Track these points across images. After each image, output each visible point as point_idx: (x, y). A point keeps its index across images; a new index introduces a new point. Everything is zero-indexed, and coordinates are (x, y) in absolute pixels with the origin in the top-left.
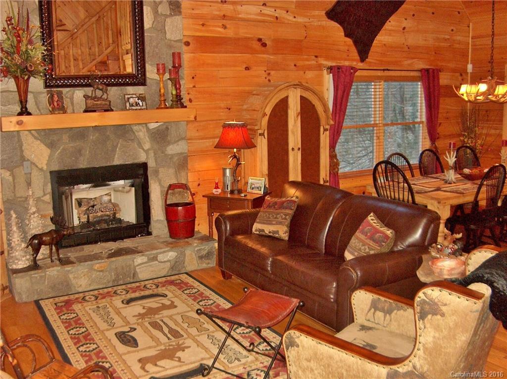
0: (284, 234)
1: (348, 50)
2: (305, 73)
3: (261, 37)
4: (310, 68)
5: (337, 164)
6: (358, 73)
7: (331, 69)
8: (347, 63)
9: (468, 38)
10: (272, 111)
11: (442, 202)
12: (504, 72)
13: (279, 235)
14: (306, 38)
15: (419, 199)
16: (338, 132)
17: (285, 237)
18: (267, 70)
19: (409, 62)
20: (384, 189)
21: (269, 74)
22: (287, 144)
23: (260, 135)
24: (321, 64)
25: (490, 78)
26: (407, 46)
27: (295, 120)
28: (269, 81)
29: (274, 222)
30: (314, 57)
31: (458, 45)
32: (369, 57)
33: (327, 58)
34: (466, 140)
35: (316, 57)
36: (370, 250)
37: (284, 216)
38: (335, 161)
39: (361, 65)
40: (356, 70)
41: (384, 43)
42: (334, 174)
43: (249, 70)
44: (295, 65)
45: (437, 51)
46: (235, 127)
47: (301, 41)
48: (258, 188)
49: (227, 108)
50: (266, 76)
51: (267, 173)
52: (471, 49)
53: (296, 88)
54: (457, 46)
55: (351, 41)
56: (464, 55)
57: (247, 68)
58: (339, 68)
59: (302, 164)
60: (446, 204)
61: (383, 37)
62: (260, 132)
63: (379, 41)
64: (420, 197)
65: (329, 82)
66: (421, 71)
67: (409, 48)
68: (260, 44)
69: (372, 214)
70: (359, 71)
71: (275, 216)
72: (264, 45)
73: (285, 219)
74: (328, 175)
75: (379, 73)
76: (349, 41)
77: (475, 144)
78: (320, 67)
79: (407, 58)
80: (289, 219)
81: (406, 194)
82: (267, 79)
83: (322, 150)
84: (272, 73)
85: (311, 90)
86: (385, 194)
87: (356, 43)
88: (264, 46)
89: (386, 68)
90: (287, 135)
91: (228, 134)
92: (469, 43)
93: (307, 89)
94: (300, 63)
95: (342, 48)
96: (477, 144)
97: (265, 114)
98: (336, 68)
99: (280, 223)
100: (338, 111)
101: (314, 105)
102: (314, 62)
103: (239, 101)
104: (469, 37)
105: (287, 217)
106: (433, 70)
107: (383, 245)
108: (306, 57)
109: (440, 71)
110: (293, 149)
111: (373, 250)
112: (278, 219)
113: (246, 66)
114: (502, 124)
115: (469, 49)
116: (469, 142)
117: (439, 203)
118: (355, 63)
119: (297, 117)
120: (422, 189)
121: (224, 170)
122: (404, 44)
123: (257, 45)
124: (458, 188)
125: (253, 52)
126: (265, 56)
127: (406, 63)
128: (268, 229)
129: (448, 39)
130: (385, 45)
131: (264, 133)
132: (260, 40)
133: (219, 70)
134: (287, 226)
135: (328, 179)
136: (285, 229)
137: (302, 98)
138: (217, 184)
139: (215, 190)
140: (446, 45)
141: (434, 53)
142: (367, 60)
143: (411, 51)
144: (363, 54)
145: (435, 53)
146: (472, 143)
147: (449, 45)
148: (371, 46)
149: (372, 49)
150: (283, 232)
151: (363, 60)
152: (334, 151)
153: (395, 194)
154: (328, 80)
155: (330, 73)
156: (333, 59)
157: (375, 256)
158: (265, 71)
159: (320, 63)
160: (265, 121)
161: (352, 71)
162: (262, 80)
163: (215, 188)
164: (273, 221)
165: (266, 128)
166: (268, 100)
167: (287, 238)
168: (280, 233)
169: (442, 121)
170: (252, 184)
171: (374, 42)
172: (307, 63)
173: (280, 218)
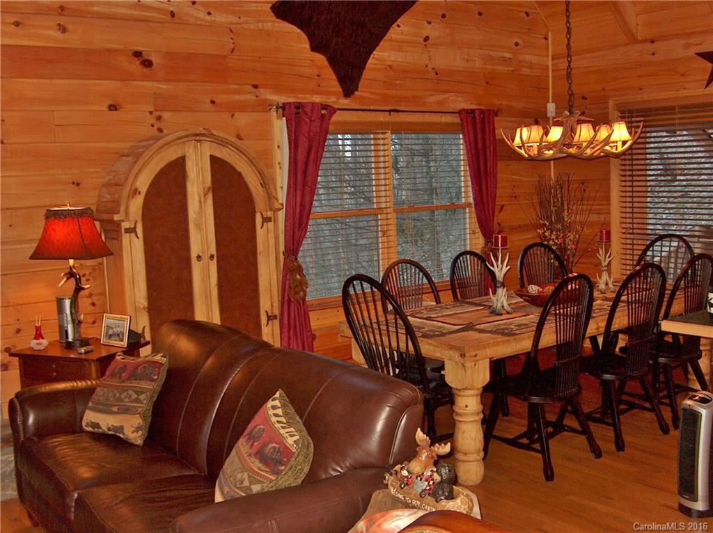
0: (133, 432)
1: (319, 76)
2: (232, 116)
3: (139, 49)
4: (243, 107)
5: (303, 284)
6: (337, 117)
7: (284, 108)
8: (317, 99)
9: (546, 58)
10: (152, 185)
11: (467, 355)
12: (608, 113)
13: (124, 434)
14: (232, 51)
15: (427, 348)
16: (300, 225)
17: (137, 438)
18: (155, 110)
19: (441, 97)
20: (370, 330)
21: (159, 118)
22: (187, 248)
23: (127, 231)
24: (266, 100)
25: (568, 114)
26: (433, 69)
27: (200, 202)
28: (160, 130)
29: (115, 409)
30: (251, 87)
31: (529, 70)
32: (359, 89)
33: (277, 89)
34: (547, 234)
35: (255, 87)
36: (251, 483)
37: (134, 396)
38: (298, 277)
39: (345, 102)
40: (332, 111)
41: (388, 63)
42: (298, 301)
43: (116, 110)
44: (213, 102)
45: (490, 80)
46: (65, 217)
47: (224, 57)
48: (118, 335)
49: (74, 183)
50: (154, 121)
51: (146, 304)
52: (553, 77)
53: (199, 141)
54: (526, 71)
55: (325, 59)
56: (541, 88)
57: (113, 108)
58: (299, 106)
59: (220, 285)
60: (478, 358)
61: (386, 54)
62: (125, 225)
63: (377, 59)
64: (430, 344)
65: (282, 133)
66: (460, 112)
67: (437, 74)
68: (138, 62)
70: (338, 112)
71: (118, 395)
72: (147, 63)
73: (137, 400)
74: (276, 304)
75: (382, 117)
76: (320, 59)
77: (564, 241)
78: (265, 106)
79: (435, 91)
80: (145, 403)
81: (403, 337)
82: (155, 127)
83: (261, 260)
84: (166, 115)
85: (231, 145)
86: (372, 339)
87: (332, 62)
88: (145, 66)
89: (393, 108)
90: (187, 230)
91: (54, 230)
92: (548, 67)
93: (223, 143)
94: (222, 98)
95: (307, 71)
96: (567, 241)
97: (136, 192)
98: (293, 107)
99: (126, 411)
100: (299, 186)
101: (240, 174)
102: (250, 97)
103: (98, 170)
104: (548, 56)
105: (142, 397)
106: (482, 112)
107: (282, 471)
108: (233, 87)
109: (496, 115)
110: (199, 257)
111: (259, 482)
112: (122, 401)
113: (111, 103)
114: (610, 204)
115: (548, 77)
116: (553, 237)
117: (463, 356)
118: (333, 99)
119: (205, 196)
120: (440, 327)
121: (60, 302)
122: (427, 66)
123: (135, 67)
124: (510, 324)
125: (126, 77)
126: (150, 84)
127: (433, 99)
128: (106, 422)
129: (510, 58)
130: (391, 67)
131: (135, 227)
132: (138, 54)
133: (53, 111)
134: (144, 417)
135: (277, 312)
136: (137, 421)
137: (214, 159)
138: (38, 329)
139: (35, 341)
140: (506, 69)
141: (484, 83)
142: (356, 93)
143: (441, 79)
144: (349, 83)
145: (487, 83)
146: (557, 238)
147: (511, 69)
148: (364, 68)
149: (366, 74)
150: (133, 428)
151: (348, 93)
152: (296, 259)
153: (383, 338)
154: (280, 128)
155: (283, 116)
156: (291, 91)
157: (262, 496)
158: (151, 113)
159: (263, 97)
160: (137, 204)
161: (323, 112)
162: (146, 130)
163: (35, 338)
164: (114, 405)
165: (140, 218)
167: (140, 442)
168: (125, 432)
169: (503, 203)
170: (108, 327)
171: (370, 61)
172: (237, 97)
173: (127, 400)
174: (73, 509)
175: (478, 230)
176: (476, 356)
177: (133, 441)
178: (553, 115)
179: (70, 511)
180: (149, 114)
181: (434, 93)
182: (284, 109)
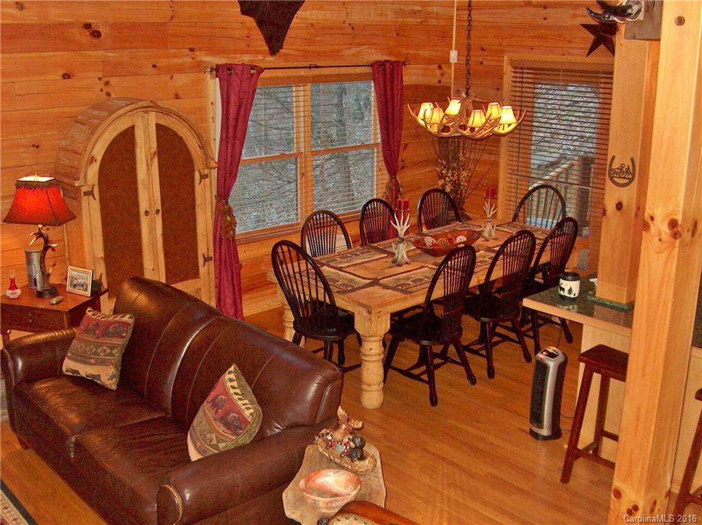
0: (108, 380)
1: (248, 37)
2: (172, 78)
3: (89, 21)
4: (181, 69)
5: (233, 224)
6: (265, 74)
7: (218, 70)
8: (246, 59)
9: (451, 9)
10: (106, 153)
11: (373, 312)
12: (503, 66)
13: (101, 381)
14: (171, 19)
15: (341, 302)
16: (231, 173)
17: (112, 384)
18: (104, 76)
19: (354, 50)
20: (293, 280)
21: (107, 83)
22: (136, 204)
23: (86, 194)
24: (201, 62)
25: (465, 96)
26: (350, 24)
27: (148, 165)
28: (108, 94)
29: (93, 361)
30: (187, 51)
31: (435, 21)
32: (284, 47)
33: (211, 51)
34: (444, 172)
35: (192, 50)
36: (218, 442)
37: (108, 351)
38: (229, 218)
39: (271, 60)
40: (261, 70)
41: (309, 21)
42: (228, 239)
43: (69, 78)
44: (154, 66)
45: (400, 31)
46: (35, 188)
47: (164, 24)
48: (82, 286)
49: (34, 146)
50: (102, 86)
51: (102, 255)
52: (457, 26)
53: (147, 112)
54: (433, 22)
55: (254, 21)
56: (445, 35)
57: (66, 76)
58: (229, 68)
59: (164, 235)
61: (308, 13)
62: (85, 189)
63: (301, 19)
64: (343, 300)
65: (215, 90)
66: (372, 65)
67: (353, 28)
68: (88, 33)
69: (232, 369)
70: (266, 71)
71: (94, 350)
72: (96, 34)
73: (111, 354)
74: (211, 248)
75: (302, 72)
76: (250, 21)
77: (459, 178)
78: (199, 67)
79: (351, 44)
80: (117, 354)
81: (321, 291)
82: (104, 92)
83: (199, 211)
84: (113, 81)
85: (174, 114)
86: (295, 288)
87: (261, 24)
88: (94, 36)
89: (313, 63)
90: (136, 190)
91: (25, 198)
92: (453, 16)
93: (167, 112)
94: (161, 63)
95: (238, 33)
96: (461, 177)
97: (92, 160)
98: (225, 69)
99: (102, 363)
100: (231, 140)
101: (182, 138)
102: (187, 60)
103: (55, 133)
104: (453, 7)
105: (115, 351)
106: (392, 63)
107: (241, 434)
108: (173, 51)
109: (404, 64)
110: (147, 212)
111: (224, 441)
112: (99, 355)
113: (64, 72)
114: (499, 147)
115: (453, 26)
116: (449, 175)
117: (370, 312)
118: (260, 57)
119: (151, 159)
121: (28, 255)
122: (344, 22)
123: (85, 37)
124: (408, 279)
125: (78, 47)
126: (100, 53)
127: (348, 52)
128: (85, 370)
129: (419, 11)
130: (312, 25)
131: (93, 190)
132: (87, 26)
133: (14, 82)
134: (116, 367)
135: (211, 254)
136: (111, 370)
137: (159, 127)
138: (13, 281)
139: (10, 291)
140: (415, 21)
141: (395, 35)
142: (281, 51)
143: (357, 34)
144: (275, 42)
145: (398, 35)
146: (452, 176)
147: (420, 20)
148: (288, 28)
149: (290, 33)
150: (108, 376)
151: (274, 50)
152: (227, 202)
153: (305, 288)
154: (213, 86)
155: (217, 77)
156: (222, 52)
157: (228, 453)
158: (100, 79)
159: (199, 59)
160: (93, 172)
161: (252, 71)
162: (96, 95)
163: (10, 289)
164: (92, 358)
165: (96, 182)
166: (97, 135)
167: (114, 387)
168: (102, 379)
169: (408, 142)
170: (73, 278)
171: (294, 20)
172: (176, 60)
173: (102, 354)
174: (72, 449)
175: (384, 167)
176: (380, 312)
177: (109, 387)
178: (455, 61)
179: (70, 451)
180: (97, 80)
181: (350, 46)
182: (217, 72)
